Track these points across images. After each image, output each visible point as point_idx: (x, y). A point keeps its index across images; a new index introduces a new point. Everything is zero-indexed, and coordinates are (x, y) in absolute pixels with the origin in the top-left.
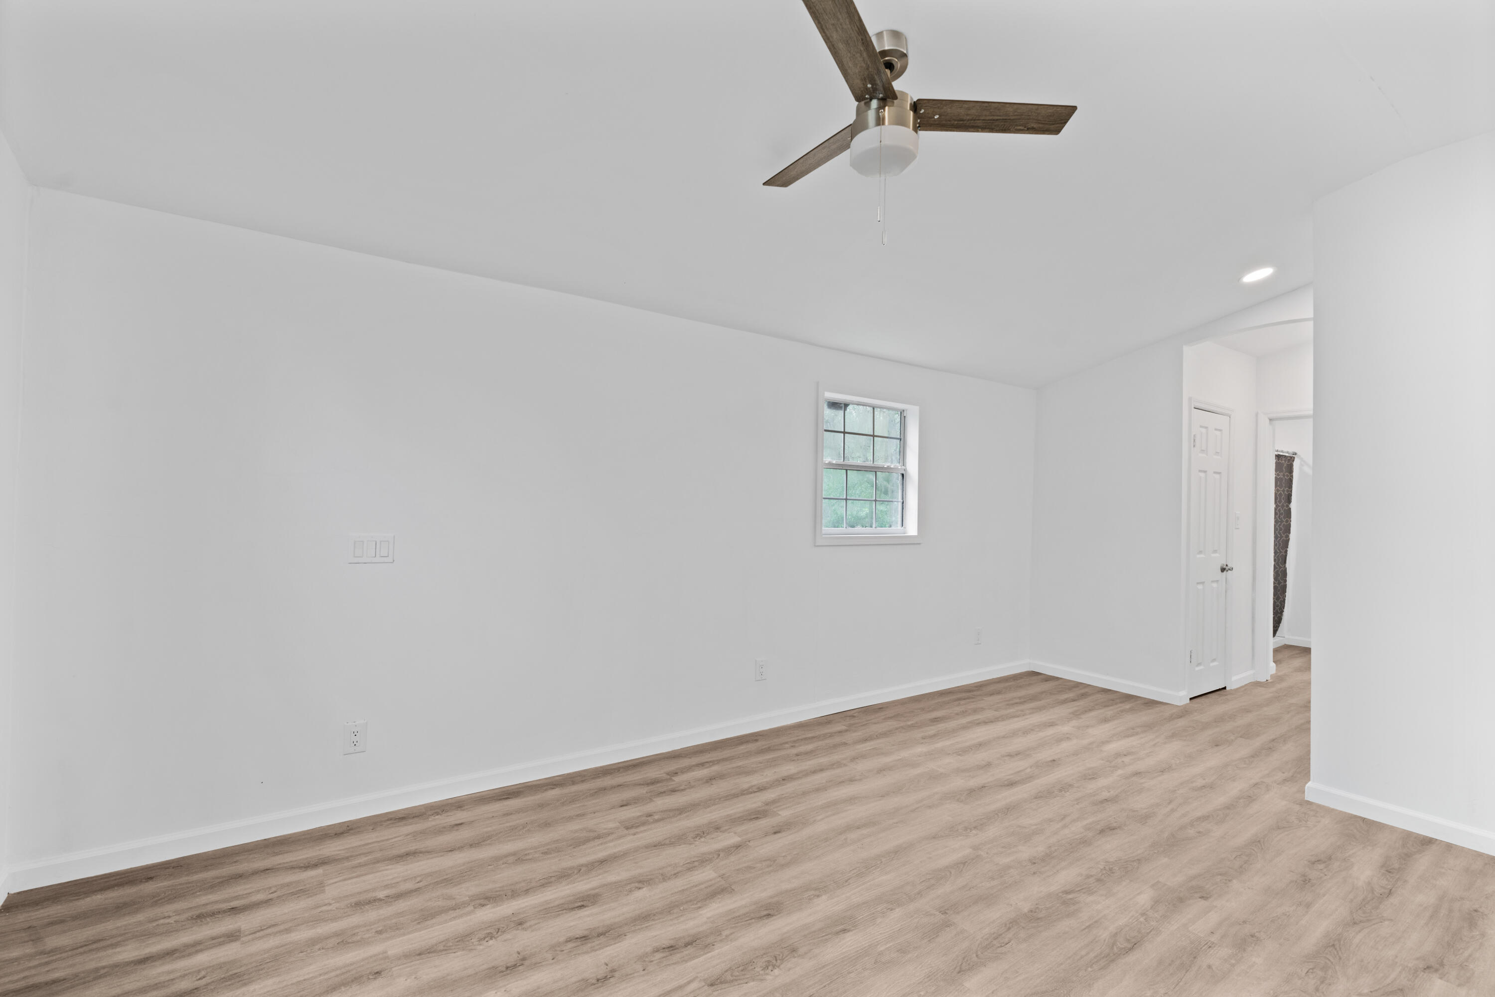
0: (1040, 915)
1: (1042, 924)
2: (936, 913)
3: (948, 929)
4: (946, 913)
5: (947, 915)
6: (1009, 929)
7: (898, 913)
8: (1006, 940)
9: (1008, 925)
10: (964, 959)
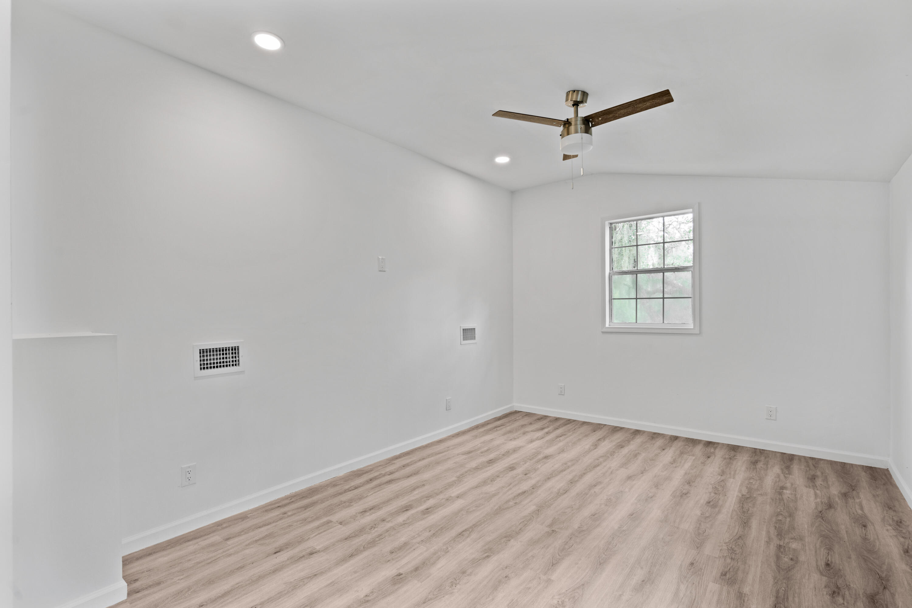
0: (505, 539)
1: (504, 535)
2: (558, 530)
3: (549, 524)
4: (553, 531)
5: (551, 530)
6: (520, 530)
7: (576, 526)
8: (521, 524)
9: (521, 531)
10: (538, 514)
